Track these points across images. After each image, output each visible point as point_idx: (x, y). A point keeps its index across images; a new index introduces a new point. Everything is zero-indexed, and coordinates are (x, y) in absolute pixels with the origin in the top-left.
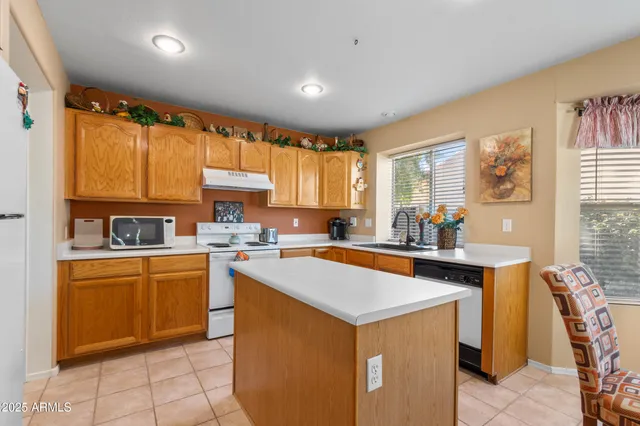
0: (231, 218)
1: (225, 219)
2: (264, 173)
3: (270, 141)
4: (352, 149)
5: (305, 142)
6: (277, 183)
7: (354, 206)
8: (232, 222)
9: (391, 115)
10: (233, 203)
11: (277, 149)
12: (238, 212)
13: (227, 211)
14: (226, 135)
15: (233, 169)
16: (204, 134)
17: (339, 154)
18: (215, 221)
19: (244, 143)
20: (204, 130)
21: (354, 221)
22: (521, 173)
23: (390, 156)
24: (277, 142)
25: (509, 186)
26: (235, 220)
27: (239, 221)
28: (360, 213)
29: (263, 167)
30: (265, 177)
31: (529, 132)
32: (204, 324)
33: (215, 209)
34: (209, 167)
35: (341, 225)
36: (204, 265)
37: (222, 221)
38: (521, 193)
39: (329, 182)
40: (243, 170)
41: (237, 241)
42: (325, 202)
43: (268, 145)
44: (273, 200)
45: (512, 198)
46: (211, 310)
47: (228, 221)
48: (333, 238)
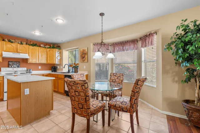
0: (15, 66)
1: (13, 66)
2: (27, 53)
3: (29, 45)
4: (56, 48)
5: (42, 45)
6: (31, 56)
7: (56, 63)
8: (15, 67)
9: (64, 41)
10: (16, 62)
11: (31, 47)
12: (18, 64)
13: (13, 64)
14: (12, 42)
15: (14, 52)
16: (3, 42)
17: (52, 49)
18: (8, 67)
19: (19, 45)
20: (3, 40)
21: (58, 67)
22: (86, 56)
23: (67, 50)
24: (31, 45)
25: (84, 59)
26: (16, 67)
27: (18, 67)
28: (59, 65)
29: (26, 52)
30: (27, 55)
31: (87, 48)
32: (2, 96)
33: (8, 63)
34: (4, 51)
35: (55, 68)
36: (2, 79)
37: (11, 67)
38: (86, 61)
39: (49, 56)
40: (18, 53)
41: (17, 73)
42: (48, 62)
43: (28, 46)
44: (30, 61)
45: (85, 62)
46: (5, 92)
47: (14, 67)
48: (52, 72)
